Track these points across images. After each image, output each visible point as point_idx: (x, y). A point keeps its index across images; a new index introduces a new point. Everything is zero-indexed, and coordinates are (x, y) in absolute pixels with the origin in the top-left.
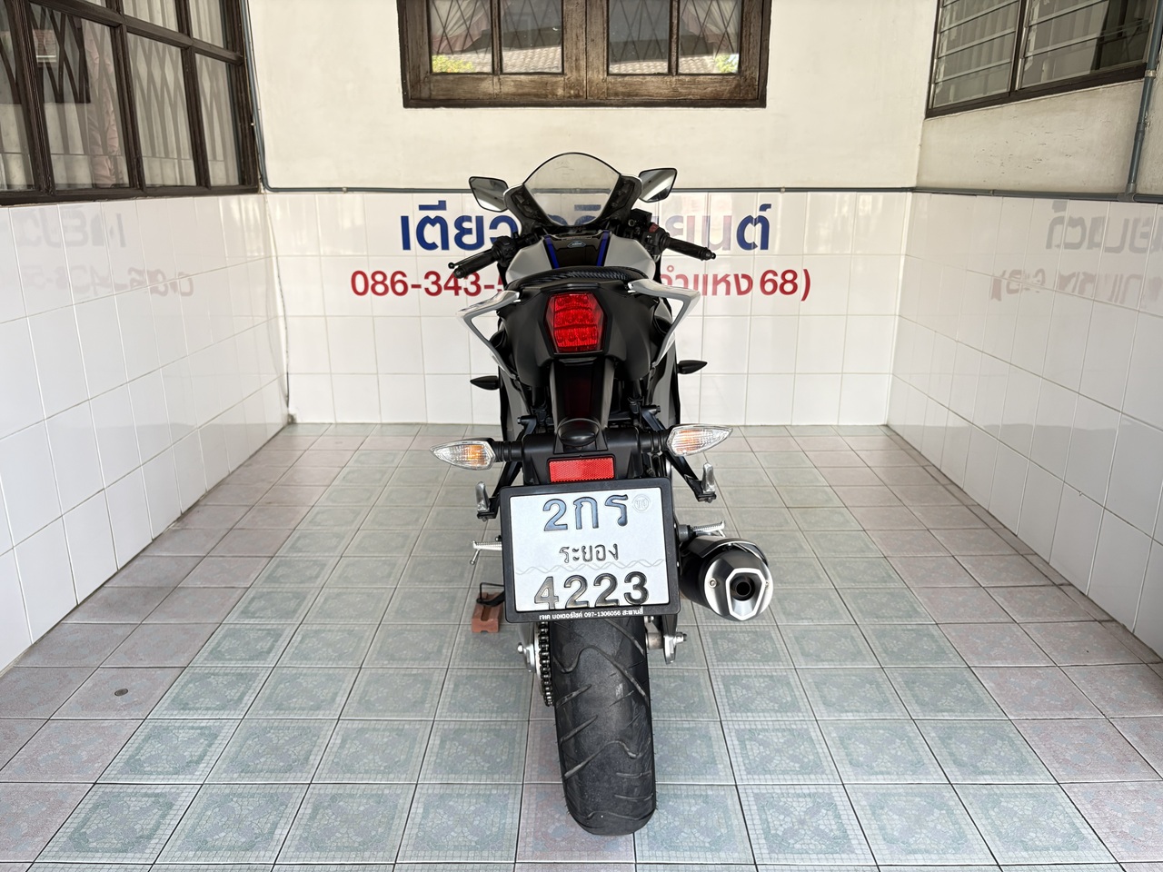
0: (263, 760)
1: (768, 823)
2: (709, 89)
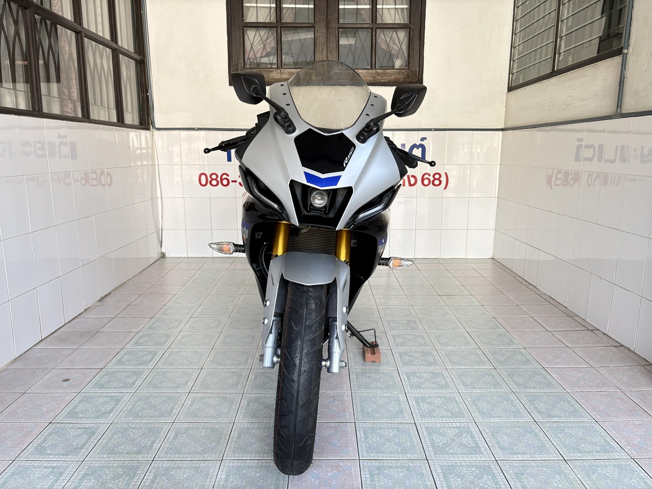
0: (146, 411)
1: (434, 440)
2: (392, 77)
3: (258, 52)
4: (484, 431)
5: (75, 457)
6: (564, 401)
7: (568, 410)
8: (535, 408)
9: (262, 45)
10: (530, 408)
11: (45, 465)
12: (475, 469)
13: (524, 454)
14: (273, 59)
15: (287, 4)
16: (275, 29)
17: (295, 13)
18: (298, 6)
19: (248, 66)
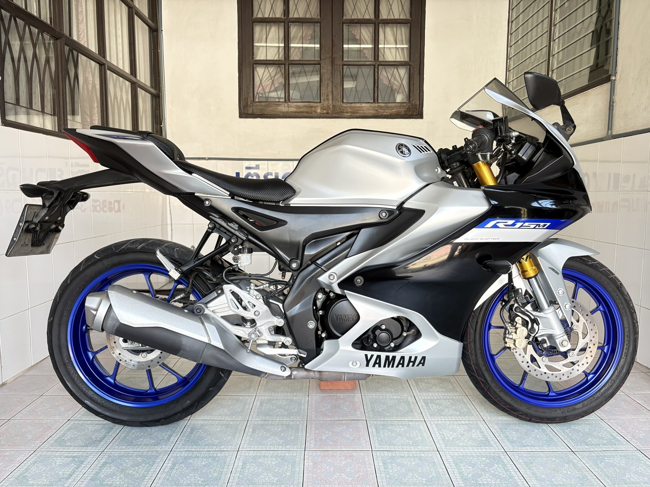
1: (444, 435)
2: (394, 110)
3: (266, 87)
5: (94, 448)
9: (271, 81)
11: (66, 455)
12: (485, 459)
13: (533, 446)
14: (281, 94)
15: (294, 43)
16: (283, 66)
17: (302, 51)
18: (305, 45)
19: (257, 100)
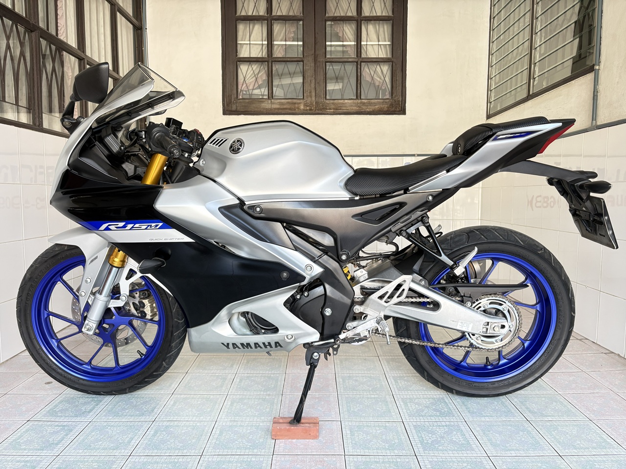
0: (127, 411)
1: (422, 438)
2: (377, 107)
3: (250, 84)
4: (475, 429)
5: (50, 452)
6: (556, 402)
7: (561, 410)
8: (527, 408)
9: (254, 78)
10: (521, 408)
11: (18, 459)
12: (466, 465)
13: (518, 450)
14: (264, 91)
15: (277, 41)
16: (266, 63)
17: (286, 48)
18: (288, 43)
19: (241, 97)
